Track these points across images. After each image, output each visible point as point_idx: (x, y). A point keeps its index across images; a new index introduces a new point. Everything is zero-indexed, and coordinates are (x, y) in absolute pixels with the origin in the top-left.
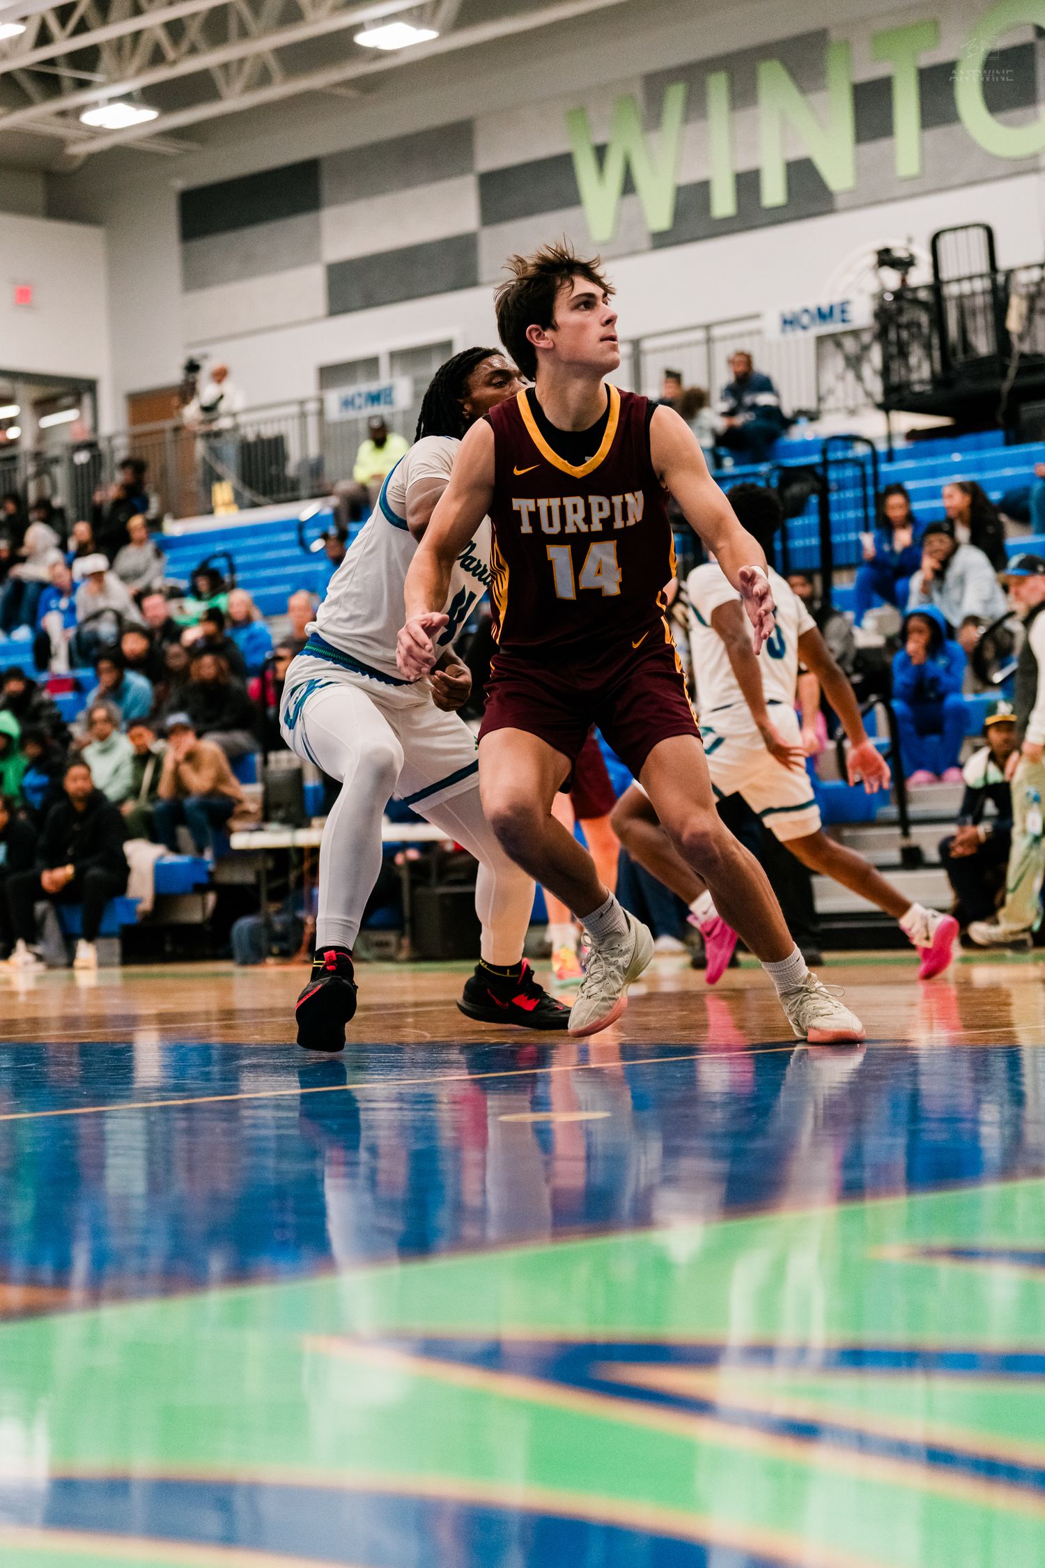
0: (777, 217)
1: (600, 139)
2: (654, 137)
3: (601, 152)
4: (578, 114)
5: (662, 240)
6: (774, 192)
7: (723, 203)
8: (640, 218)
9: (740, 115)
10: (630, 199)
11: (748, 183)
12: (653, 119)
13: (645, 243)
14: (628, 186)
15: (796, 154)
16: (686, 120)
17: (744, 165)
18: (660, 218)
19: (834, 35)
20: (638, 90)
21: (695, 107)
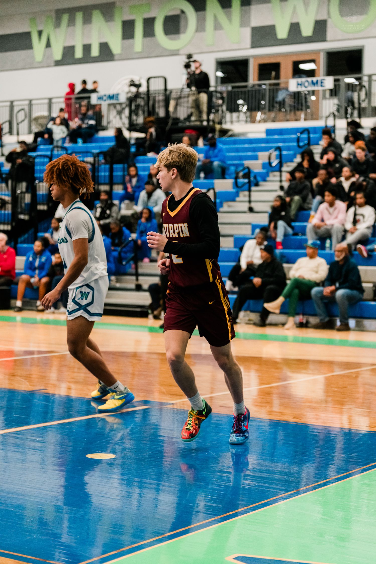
0: (96, 60)
1: (40, 29)
2: (57, 30)
3: (40, 33)
4: (33, 20)
5: (58, 63)
6: (95, 52)
7: (79, 54)
8: (51, 55)
9: (86, 26)
10: (48, 49)
11: (87, 48)
12: (58, 24)
13: (53, 64)
14: (48, 45)
15: (103, 41)
16: (68, 26)
17: (86, 42)
18: (58, 56)
19: (117, 4)
20: (53, 14)
21: (72, 22)
